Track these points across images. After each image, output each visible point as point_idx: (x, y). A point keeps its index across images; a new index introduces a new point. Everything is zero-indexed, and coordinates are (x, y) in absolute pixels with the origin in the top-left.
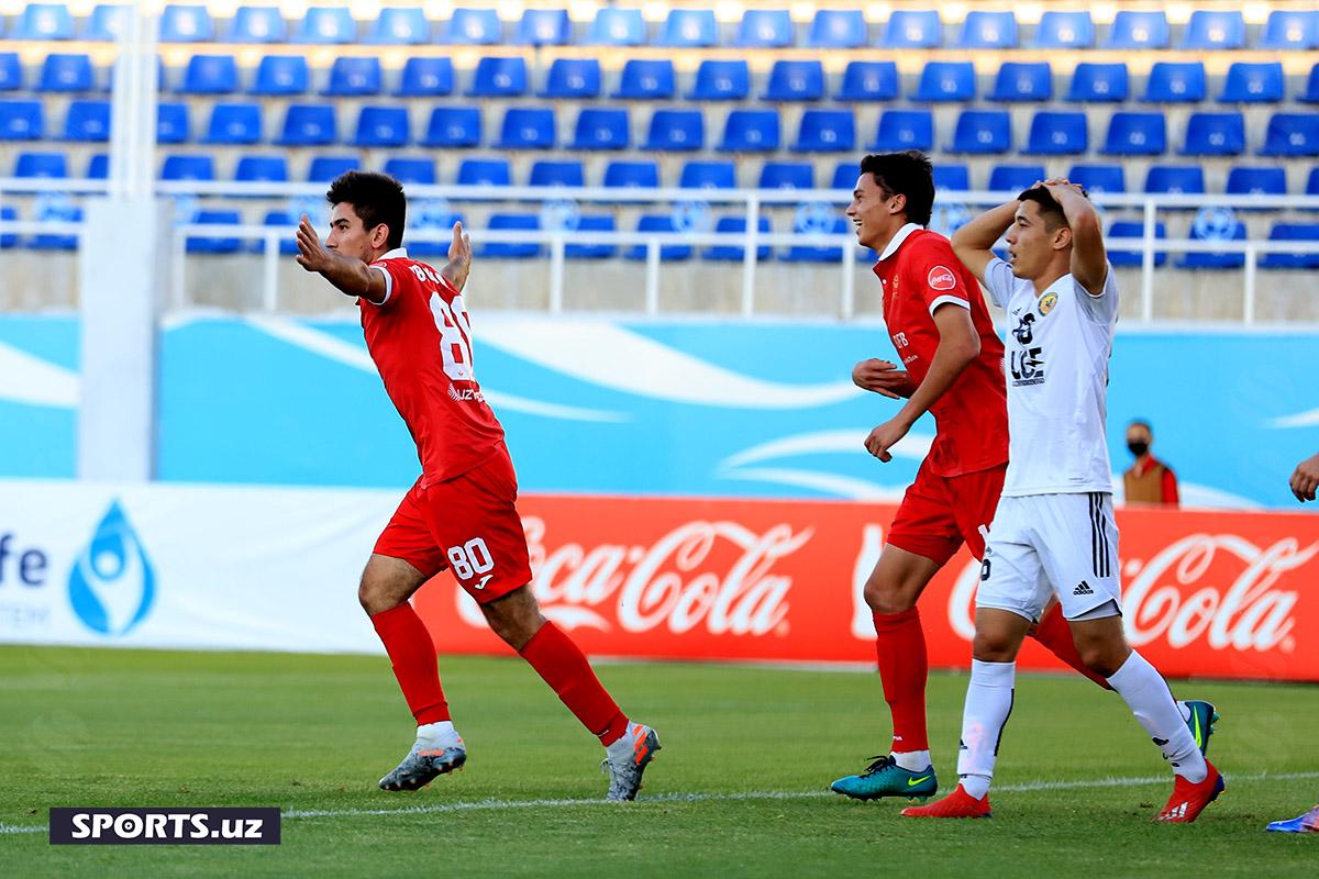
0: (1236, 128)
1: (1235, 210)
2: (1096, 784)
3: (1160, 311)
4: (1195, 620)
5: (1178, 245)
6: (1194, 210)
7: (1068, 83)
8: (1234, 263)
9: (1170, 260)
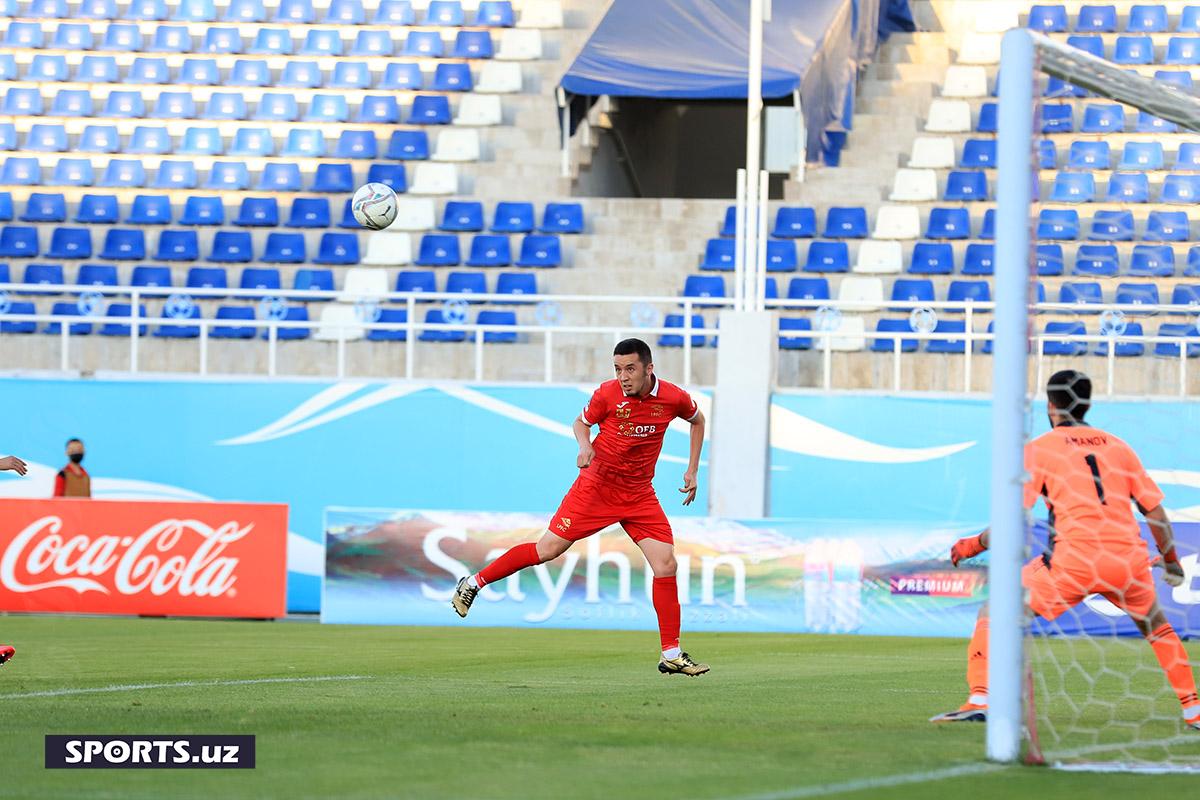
0: (192, 241)
1: (194, 297)
2: (102, 690)
3: (143, 366)
4: (170, 577)
5: (155, 321)
6: (165, 297)
7: (77, 208)
8: (192, 334)
9: (149, 332)
